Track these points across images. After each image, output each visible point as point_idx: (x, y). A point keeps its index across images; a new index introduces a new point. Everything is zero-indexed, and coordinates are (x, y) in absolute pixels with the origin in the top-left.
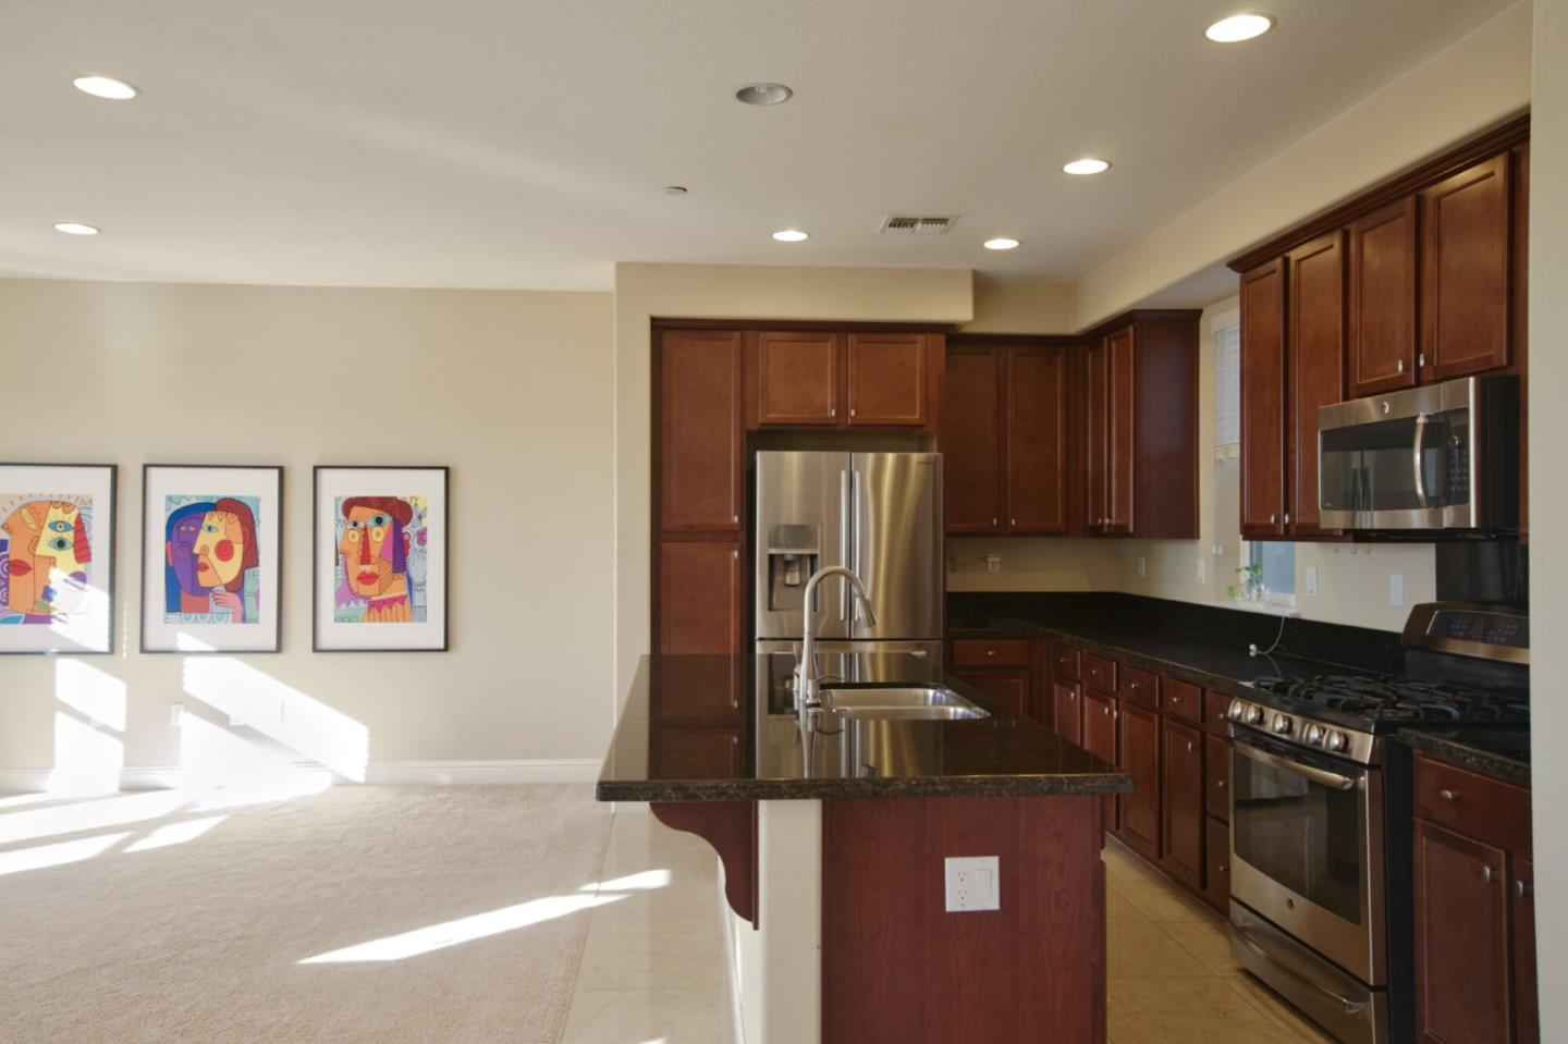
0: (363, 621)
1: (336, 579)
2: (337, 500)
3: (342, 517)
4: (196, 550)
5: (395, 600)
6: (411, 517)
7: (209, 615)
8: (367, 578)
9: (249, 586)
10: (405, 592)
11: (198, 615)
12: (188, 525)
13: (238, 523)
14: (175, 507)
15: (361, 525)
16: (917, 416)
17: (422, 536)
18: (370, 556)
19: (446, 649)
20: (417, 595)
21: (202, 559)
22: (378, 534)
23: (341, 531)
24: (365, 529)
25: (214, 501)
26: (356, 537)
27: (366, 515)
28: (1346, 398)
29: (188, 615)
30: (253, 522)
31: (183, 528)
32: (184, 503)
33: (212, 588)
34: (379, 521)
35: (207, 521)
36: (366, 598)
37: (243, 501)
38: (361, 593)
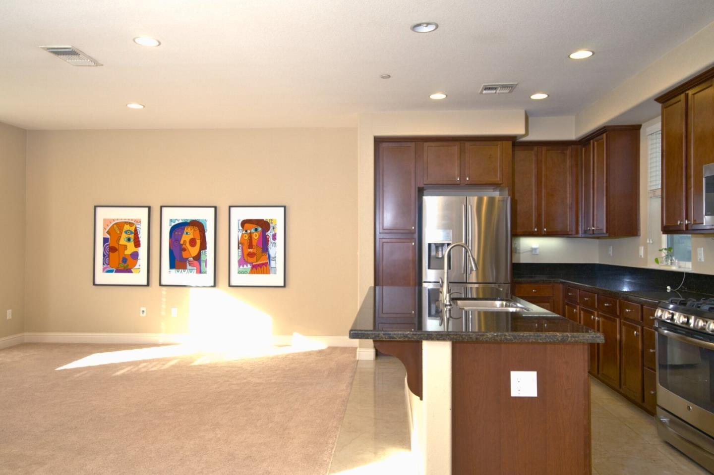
0: (250, 274)
1: (239, 255)
3: (241, 228)
4: (182, 242)
5: (263, 264)
6: (269, 228)
7: (186, 270)
8: (251, 255)
9: (203, 258)
10: (268, 261)
11: (182, 270)
12: (178, 232)
13: (198, 231)
14: (173, 224)
15: (249, 231)
16: (499, 179)
17: (274, 237)
18: (252, 245)
19: (284, 286)
21: (184, 246)
22: (256, 236)
23: (240, 234)
24: (251, 233)
25: (189, 221)
26: (247, 237)
27: (251, 228)
29: (178, 270)
30: (204, 230)
31: (176, 233)
32: (177, 222)
33: (188, 258)
34: (256, 230)
35: (186, 230)
36: (251, 263)
37: (201, 221)
38: (249, 261)
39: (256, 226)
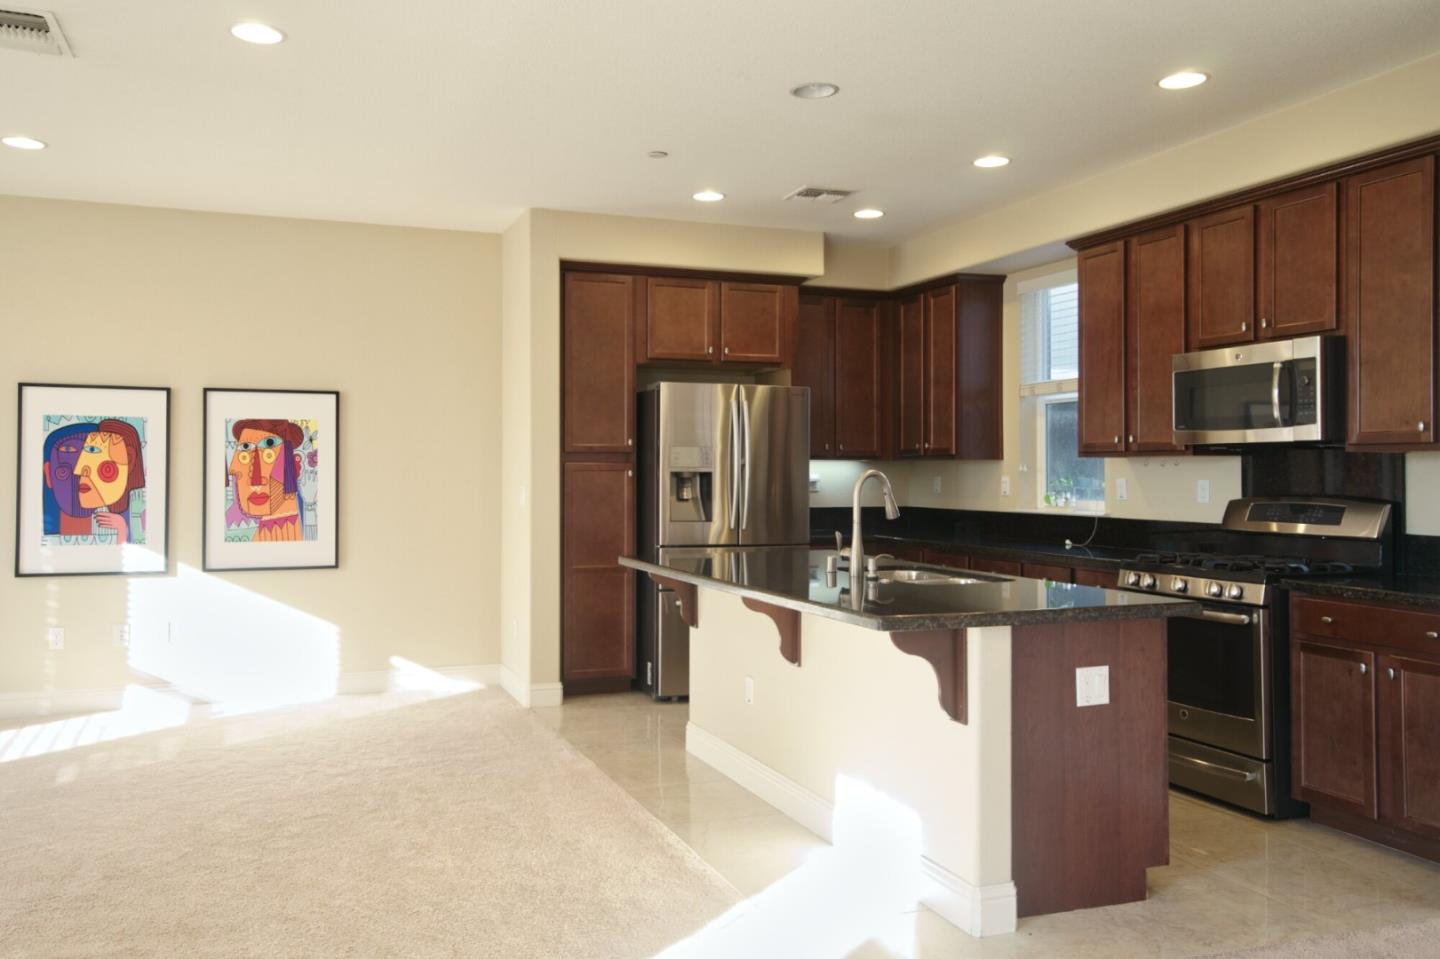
0: (252, 540)
1: (227, 500)
2: (227, 422)
3: (232, 438)
4: (78, 471)
5: (287, 519)
6: (302, 440)
7: (91, 537)
8: (257, 499)
9: (135, 506)
10: (296, 512)
11: (80, 537)
12: (68, 446)
13: (123, 444)
14: (53, 428)
15: (252, 447)
16: (777, 355)
17: (313, 458)
18: (261, 477)
19: (336, 566)
20: (309, 516)
21: (83, 480)
22: (269, 456)
23: (231, 452)
24: (256, 450)
25: (97, 421)
26: (246, 459)
27: (257, 437)
28: (1187, 350)
29: (67, 537)
30: (139, 444)
31: (63, 449)
32: (64, 423)
33: (96, 508)
34: (270, 443)
35: (89, 442)
36: (257, 518)
37: (128, 422)
38: (252, 513)
39: (268, 435)
